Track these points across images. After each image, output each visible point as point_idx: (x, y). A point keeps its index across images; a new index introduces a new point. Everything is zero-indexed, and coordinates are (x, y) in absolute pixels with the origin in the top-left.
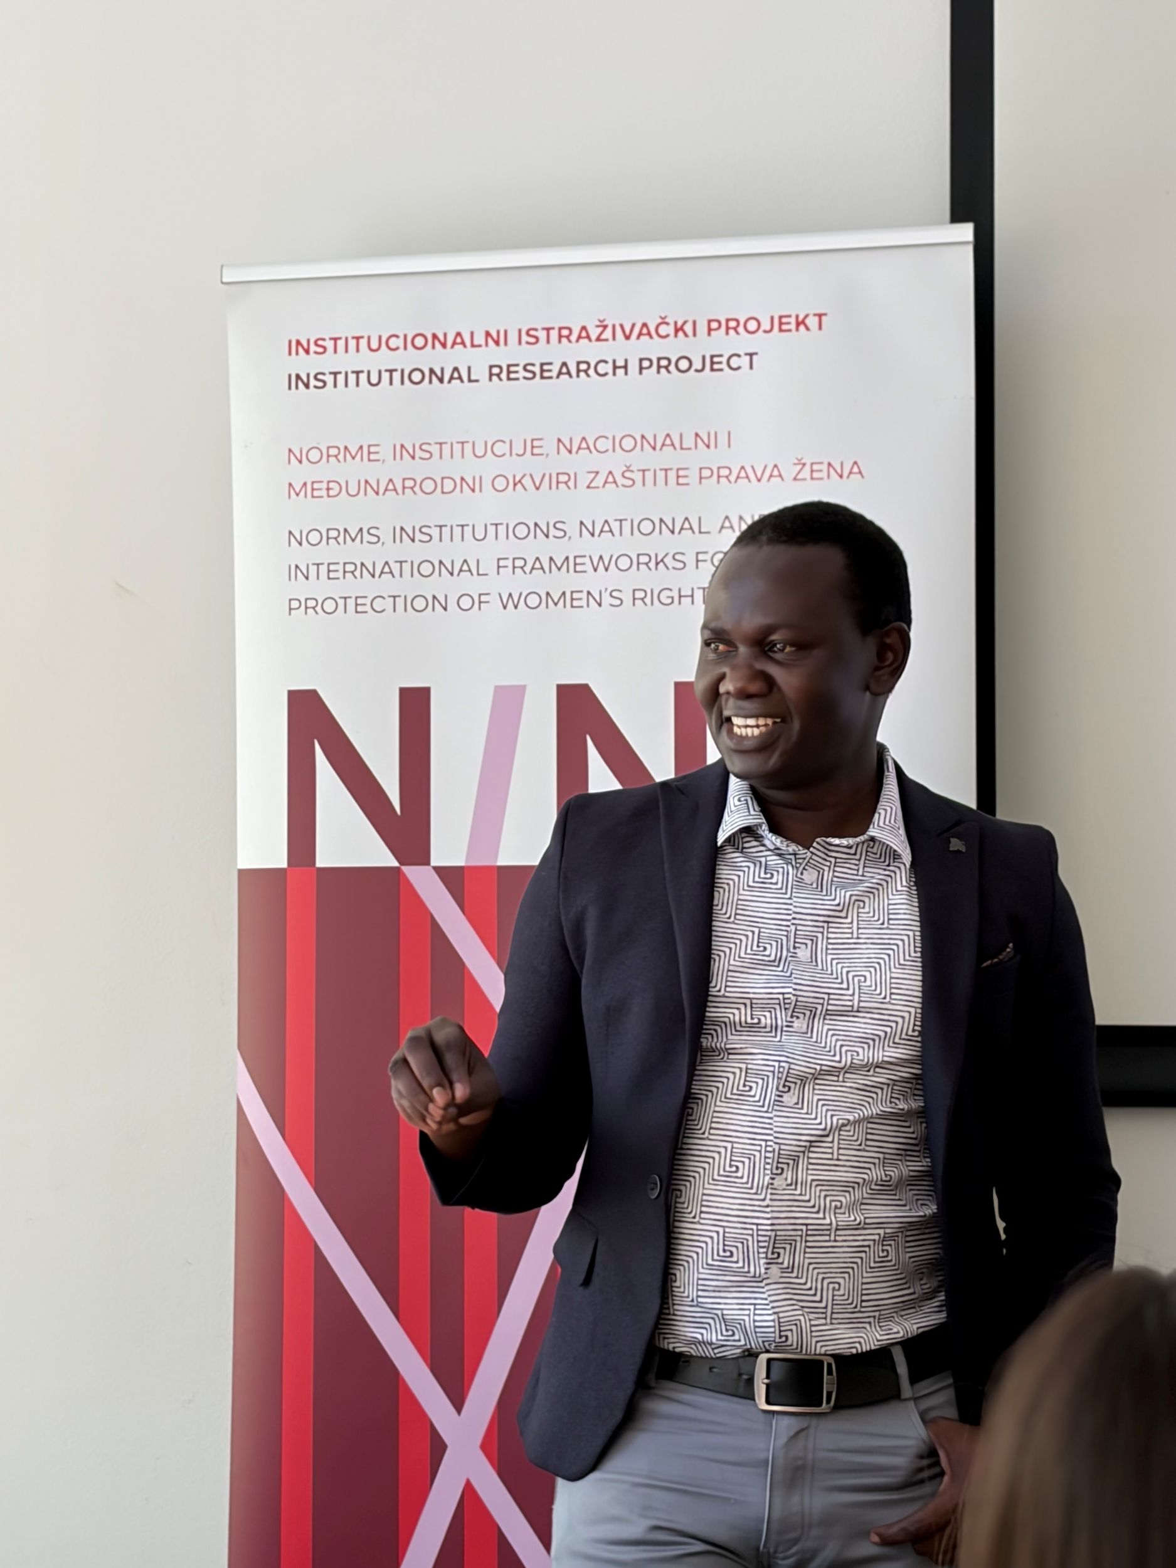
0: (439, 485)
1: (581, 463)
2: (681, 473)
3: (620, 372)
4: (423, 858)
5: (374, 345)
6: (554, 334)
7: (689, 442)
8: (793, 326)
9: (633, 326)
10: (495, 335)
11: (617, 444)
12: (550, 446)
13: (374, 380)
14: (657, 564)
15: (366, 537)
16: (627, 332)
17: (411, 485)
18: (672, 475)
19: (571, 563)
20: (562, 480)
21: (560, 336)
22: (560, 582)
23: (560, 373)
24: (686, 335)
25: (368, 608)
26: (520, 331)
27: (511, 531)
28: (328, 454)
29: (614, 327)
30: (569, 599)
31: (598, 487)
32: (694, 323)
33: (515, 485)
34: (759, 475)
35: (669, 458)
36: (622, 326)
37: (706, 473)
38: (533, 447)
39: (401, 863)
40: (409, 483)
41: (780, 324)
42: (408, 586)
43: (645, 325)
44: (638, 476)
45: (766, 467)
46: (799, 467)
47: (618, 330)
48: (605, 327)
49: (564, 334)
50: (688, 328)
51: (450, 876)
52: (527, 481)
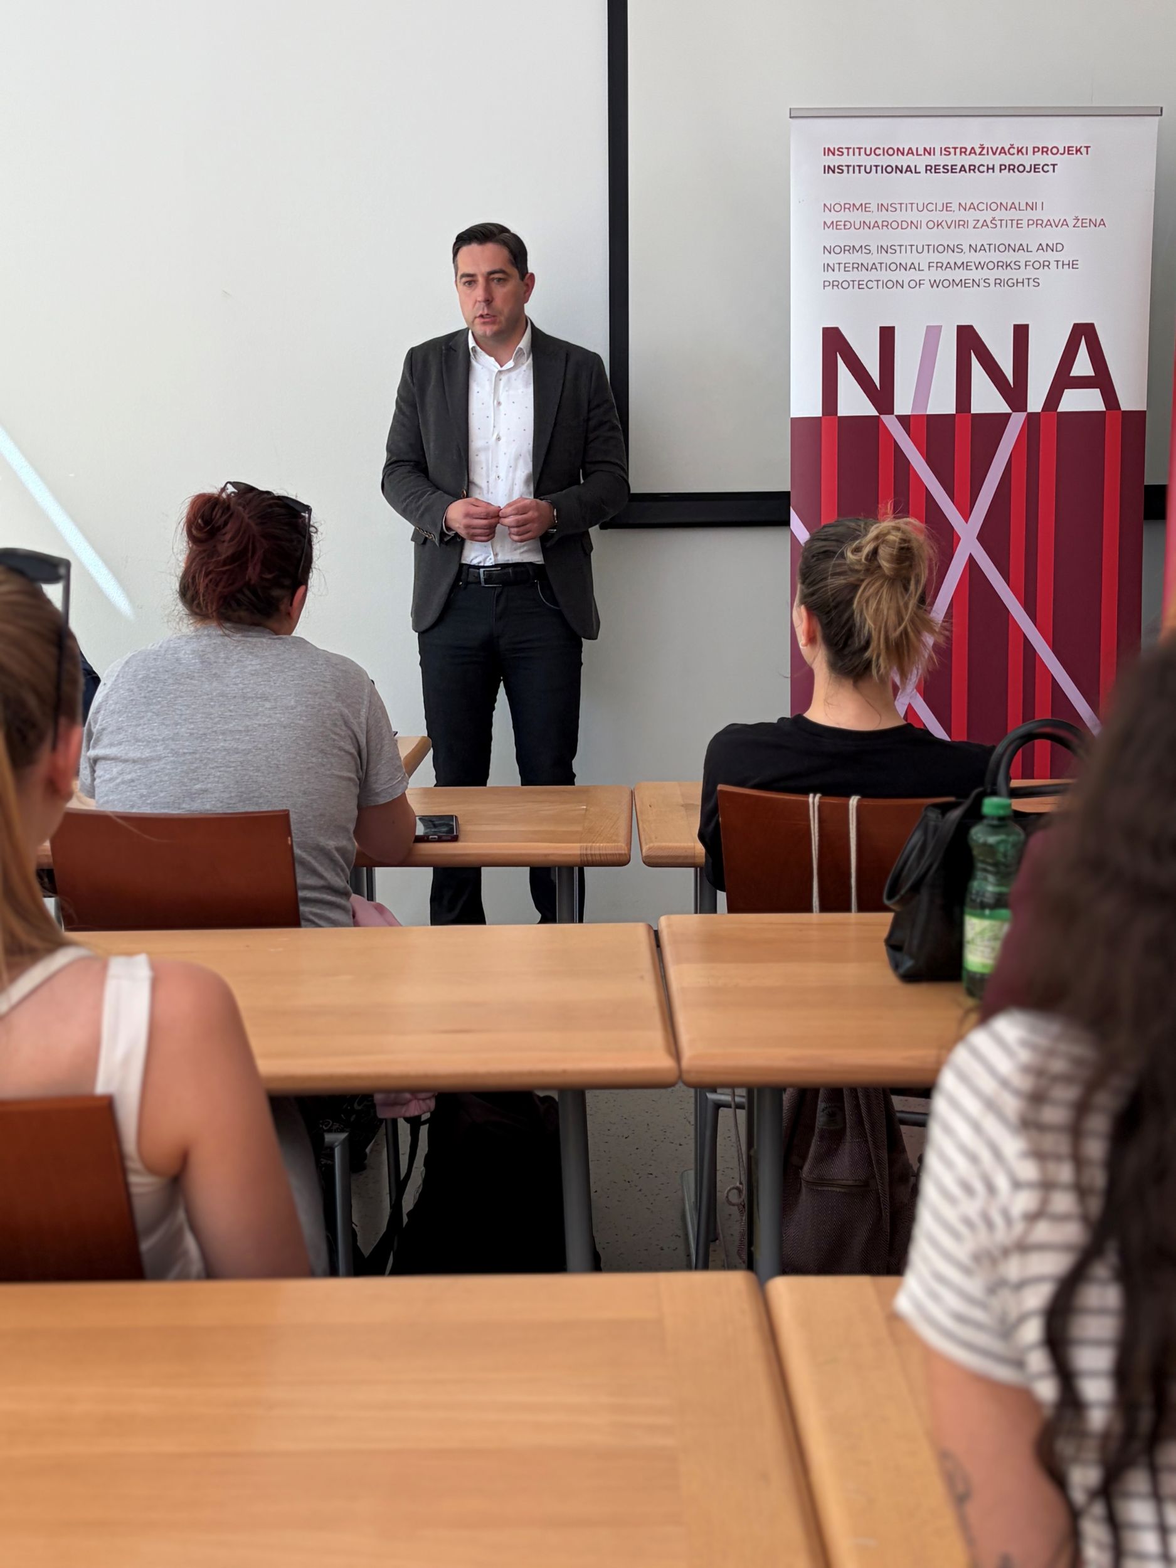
0: (900, 225)
1: (970, 216)
2: (1019, 222)
3: (991, 171)
4: (891, 411)
5: (868, 152)
6: (958, 151)
7: (1023, 206)
8: (1074, 152)
9: (997, 148)
10: (928, 150)
11: (988, 207)
12: (955, 206)
13: (868, 170)
14: (1007, 266)
15: (864, 250)
16: (994, 150)
17: (887, 225)
18: (1015, 222)
19: (965, 266)
20: (962, 224)
21: (961, 152)
22: (959, 275)
23: (961, 171)
24: (1023, 154)
25: (864, 286)
26: (941, 148)
27: (936, 249)
28: (845, 207)
29: (988, 148)
30: (963, 283)
31: (978, 228)
32: (1027, 148)
33: (938, 226)
34: (1057, 224)
35: (1014, 214)
36: (992, 148)
37: (1031, 222)
38: (947, 207)
39: (880, 414)
40: (885, 223)
41: (1068, 150)
42: (885, 275)
43: (1003, 148)
44: (998, 223)
45: (1060, 220)
46: (1076, 221)
47: (990, 150)
48: (983, 148)
49: (963, 151)
50: (1024, 150)
51: (904, 420)
52: (944, 224)
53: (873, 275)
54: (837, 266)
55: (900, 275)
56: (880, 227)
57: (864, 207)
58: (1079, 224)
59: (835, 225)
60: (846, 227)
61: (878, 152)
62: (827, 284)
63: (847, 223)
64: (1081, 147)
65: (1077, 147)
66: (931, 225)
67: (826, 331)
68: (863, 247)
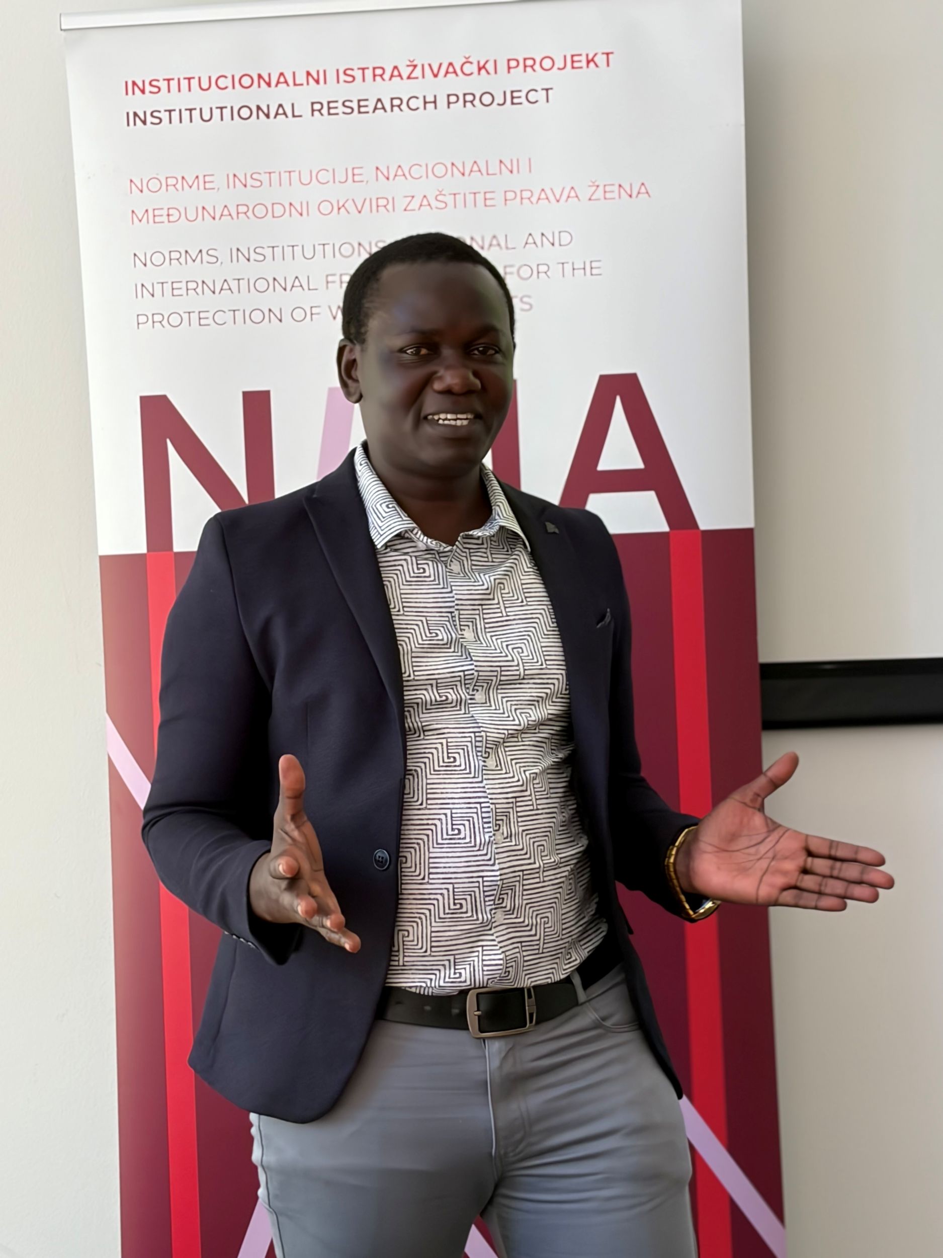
0: (270, 210)
1: (398, 189)
2: (488, 196)
3: (430, 107)
5: (205, 85)
6: (369, 73)
7: (494, 167)
8: (584, 64)
9: (440, 65)
10: (315, 75)
11: (430, 171)
12: (369, 173)
13: (206, 116)
15: (206, 258)
16: (435, 70)
17: (244, 211)
18: (480, 197)
20: (382, 204)
21: (375, 75)
23: (376, 108)
24: (488, 73)
25: (210, 321)
26: (338, 71)
27: (337, 250)
28: (167, 184)
29: (423, 66)
31: (414, 210)
32: (495, 62)
34: (558, 197)
35: (477, 182)
36: (430, 65)
37: (510, 195)
38: (353, 175)
40: (242, 209)
41: (572, 62)
42: (246, 301)
43: (451, 64)
44: (450, 200)
45: (563, 189)
46: (594, 188)
47: (427, 68)
48: (415, 66)
49: (378, 73)
50: (490, 67)
52: (350, 206)
53: (225, 300)
54: (158, 287)
55: (274, 299)
56: (234, 215)
57: (203, 181)
58: (600, 193)
59: (151, 215)
60: (171, 218)
61: (222, 82)
62: (142, 319)
63: (171, 212)
64: (596, 55)
65: (587, 55)
66: (326, 208)
67: (146, 402)
68: (204, 252)
